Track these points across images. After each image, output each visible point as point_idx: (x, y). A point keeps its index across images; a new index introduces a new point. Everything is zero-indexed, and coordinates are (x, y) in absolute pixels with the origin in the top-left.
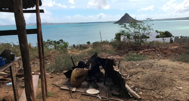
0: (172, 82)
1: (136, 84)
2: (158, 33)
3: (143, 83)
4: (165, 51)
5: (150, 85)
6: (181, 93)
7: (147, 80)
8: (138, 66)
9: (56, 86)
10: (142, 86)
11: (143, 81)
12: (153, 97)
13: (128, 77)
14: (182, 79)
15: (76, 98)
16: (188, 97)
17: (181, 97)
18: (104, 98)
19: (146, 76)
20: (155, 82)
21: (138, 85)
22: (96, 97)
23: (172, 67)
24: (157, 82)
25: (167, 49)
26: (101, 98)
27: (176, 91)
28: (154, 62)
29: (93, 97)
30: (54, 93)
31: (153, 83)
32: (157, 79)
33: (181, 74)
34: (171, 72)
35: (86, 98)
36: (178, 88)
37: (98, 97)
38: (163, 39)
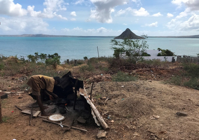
0: (151, 109)
1: (111, 109)
2: (159, 51)
3: (118, 109)
4: (161, 71)
5: (125, 112)
6: (156, 123)
7: (124, 106)
8: (122, 87)
9: (18, 108)
10: (117, 112)
11: (119, 107)
12: (124, 126)
13: (107, 101)
14: (162, 106)
15: (34, 125)
16: (162, 129)
17: (155, 128)
18: (67, 127)
19: (124, 101)
20: (131, 109)
21: (113, 110)
22: (58, 124)
23: (160, 90)
24: (133, 109)
25: (163, 69)
26: (63, 126)
27: (152, 121)
28: (142, 83)
29: (54, 125)
30: (11, 118)
31: (129, 109)
32: (134, 105)
33: (164, 100)
34: (154, 97)
35: (46, 126)
36: (154, 117)
37: (60, 125)
38: (165, 58)
